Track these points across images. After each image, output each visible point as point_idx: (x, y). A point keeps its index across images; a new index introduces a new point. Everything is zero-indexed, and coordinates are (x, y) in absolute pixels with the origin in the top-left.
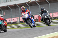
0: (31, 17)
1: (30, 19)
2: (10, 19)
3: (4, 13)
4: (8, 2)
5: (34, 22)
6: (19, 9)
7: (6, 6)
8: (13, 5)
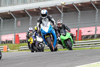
3: (19, 23)
7: (22, 11)
8: (35, 10)
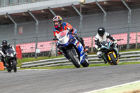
0: (77, 41)
1: (75, 46)
2: (34, 45)
4: (31, 2)
5: (83, 54)
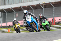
3: (17, 15)
4: (22, 3)
6: (32, 11)
8: (27, 7)
